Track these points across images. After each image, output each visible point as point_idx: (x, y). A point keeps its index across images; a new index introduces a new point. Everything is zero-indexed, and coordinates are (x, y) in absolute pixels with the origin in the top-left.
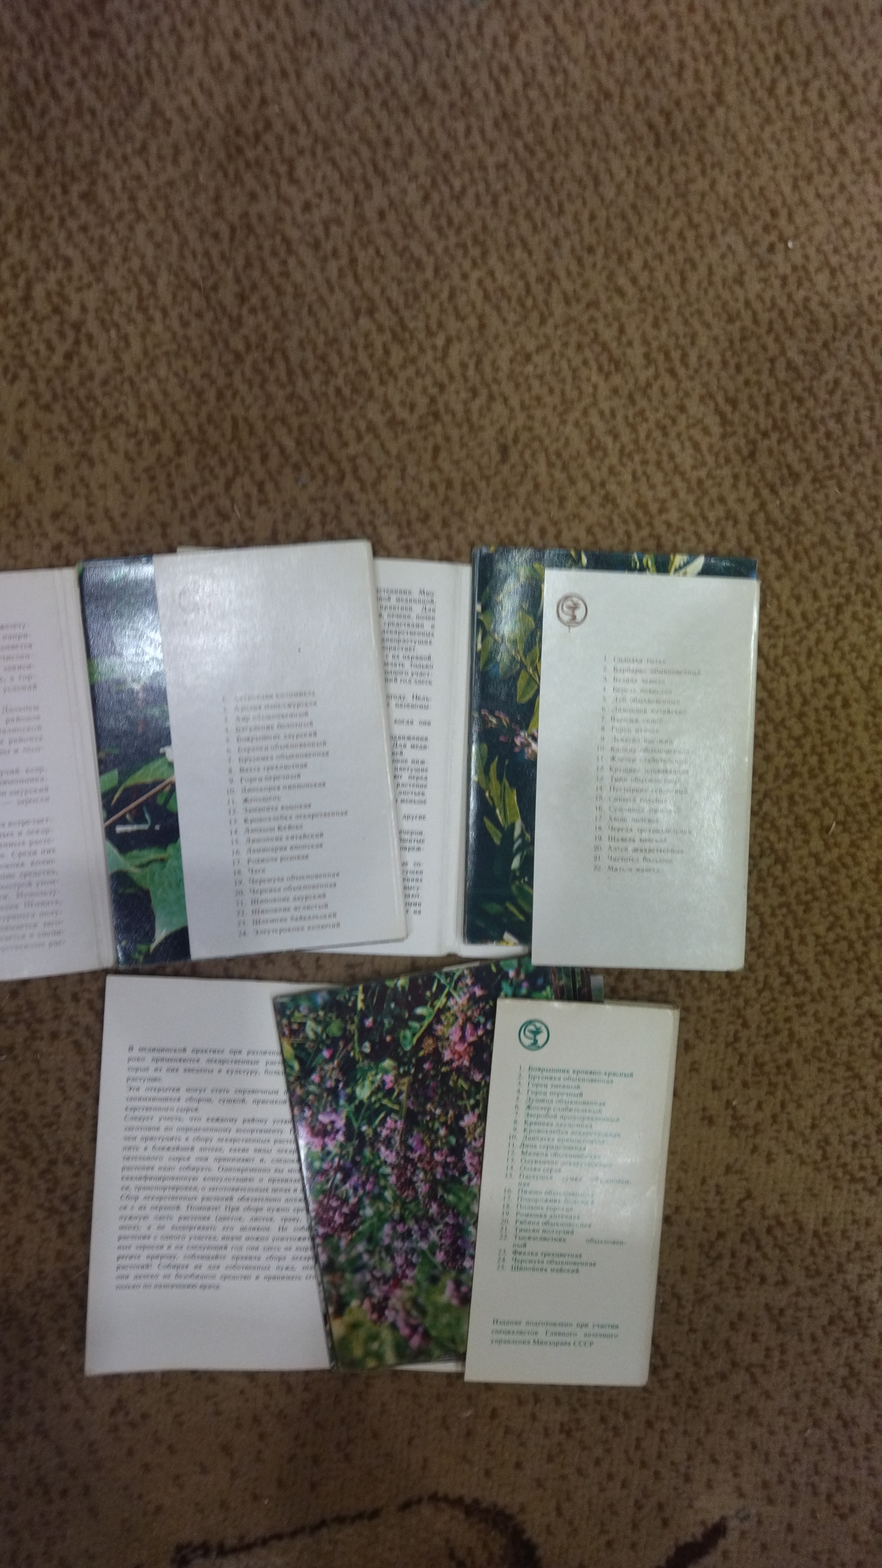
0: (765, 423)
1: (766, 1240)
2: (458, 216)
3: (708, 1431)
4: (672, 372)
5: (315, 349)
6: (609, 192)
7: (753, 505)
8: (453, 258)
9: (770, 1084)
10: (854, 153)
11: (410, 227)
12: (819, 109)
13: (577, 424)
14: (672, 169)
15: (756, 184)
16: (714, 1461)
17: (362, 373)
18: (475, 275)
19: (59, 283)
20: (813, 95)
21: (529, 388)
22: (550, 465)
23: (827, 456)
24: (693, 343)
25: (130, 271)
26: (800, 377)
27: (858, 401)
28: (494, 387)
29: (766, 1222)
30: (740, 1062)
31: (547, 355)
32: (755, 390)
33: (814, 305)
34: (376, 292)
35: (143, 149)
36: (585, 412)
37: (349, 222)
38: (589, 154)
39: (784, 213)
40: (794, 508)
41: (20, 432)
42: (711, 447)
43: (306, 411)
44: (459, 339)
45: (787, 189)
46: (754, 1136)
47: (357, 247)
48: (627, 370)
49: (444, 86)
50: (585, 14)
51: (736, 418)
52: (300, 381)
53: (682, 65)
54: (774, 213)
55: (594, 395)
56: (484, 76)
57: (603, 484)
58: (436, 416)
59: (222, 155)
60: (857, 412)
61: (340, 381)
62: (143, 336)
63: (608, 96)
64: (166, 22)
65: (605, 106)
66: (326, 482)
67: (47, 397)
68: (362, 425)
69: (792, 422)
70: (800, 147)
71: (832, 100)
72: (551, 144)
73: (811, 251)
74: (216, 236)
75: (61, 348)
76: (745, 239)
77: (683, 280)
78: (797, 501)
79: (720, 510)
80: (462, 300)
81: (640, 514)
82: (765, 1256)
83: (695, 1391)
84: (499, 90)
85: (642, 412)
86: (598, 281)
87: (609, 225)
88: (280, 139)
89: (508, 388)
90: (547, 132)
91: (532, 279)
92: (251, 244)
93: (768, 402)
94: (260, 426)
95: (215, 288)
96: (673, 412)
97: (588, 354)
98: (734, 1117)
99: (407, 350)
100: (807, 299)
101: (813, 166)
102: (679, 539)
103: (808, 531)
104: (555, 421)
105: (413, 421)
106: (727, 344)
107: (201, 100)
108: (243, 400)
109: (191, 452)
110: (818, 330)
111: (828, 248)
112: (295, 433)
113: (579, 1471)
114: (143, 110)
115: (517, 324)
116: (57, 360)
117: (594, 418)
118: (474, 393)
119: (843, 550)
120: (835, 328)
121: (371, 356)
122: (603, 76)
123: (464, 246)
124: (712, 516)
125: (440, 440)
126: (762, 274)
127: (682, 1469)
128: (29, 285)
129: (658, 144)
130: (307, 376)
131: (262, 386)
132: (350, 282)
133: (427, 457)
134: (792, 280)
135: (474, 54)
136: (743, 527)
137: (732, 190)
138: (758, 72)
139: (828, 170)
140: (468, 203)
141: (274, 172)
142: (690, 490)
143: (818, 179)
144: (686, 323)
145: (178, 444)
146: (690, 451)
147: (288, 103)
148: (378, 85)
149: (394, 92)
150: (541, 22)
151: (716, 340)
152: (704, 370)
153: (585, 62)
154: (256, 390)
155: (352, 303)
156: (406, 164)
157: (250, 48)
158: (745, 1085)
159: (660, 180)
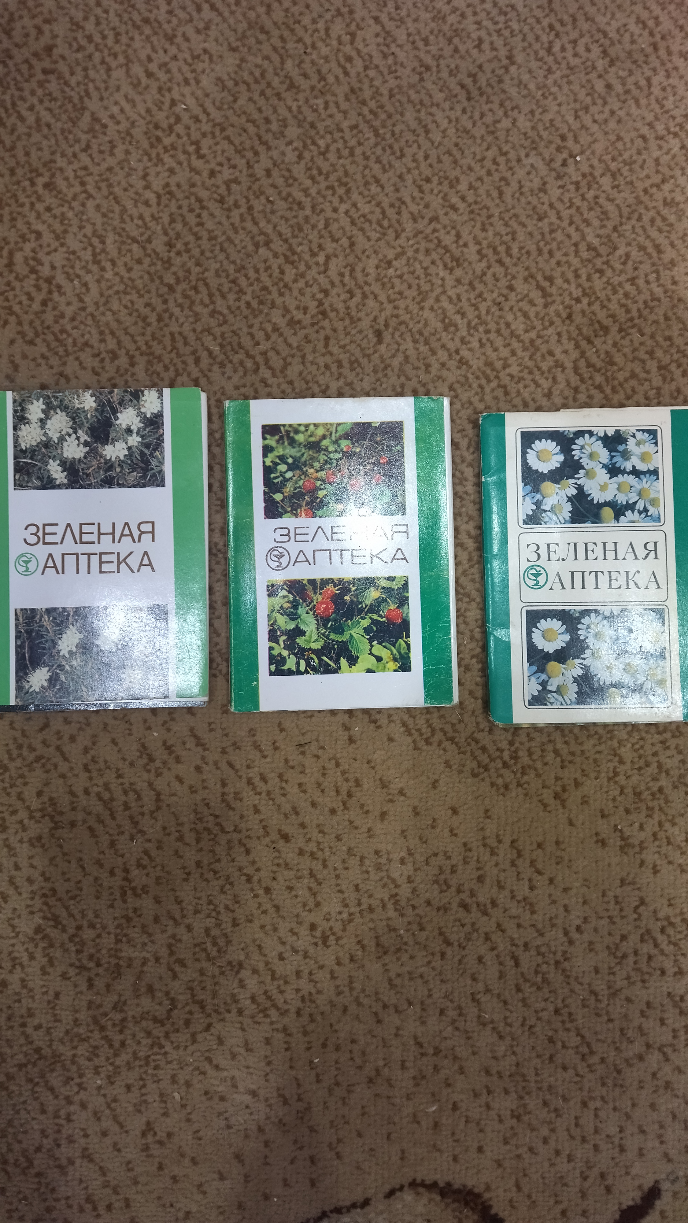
0: (577, 293)
1: (661, 938)
2: (325, 167)
3: (634, 1105)
4: (500, 262)
5: (227, 276)
6: (437, 137)
7: (575, 354)
8: (324, 197)
9: (648, 808)
10: (619, 88)
11: (290, 179)
12: (588, 59)
13: (432, 309)
14: (482, 115)
15: (547, 117)
16: (643, 1132)
17: (265, 288)
18: (343, 207)
19: (33, 250)
20: (581, 49)
21: (393, 287)
22: (416, 341)
23: (628, 311)
24: (514, 239)
25: (85, 236)
26: (599, 255)
27: (646, 267)
28: (366, 288)
29: (659, 924)
30: (622, 793)
31: (403, 261)
32: (565, 268)
33: (601, 201)
34: (269, 229)
35: (88, 147)
36: (437, 300)
37: (244, 179)
38: (419, 111)
39: (570, 136)
40: (607, 353)
41: (12, 362)
42: (537, 314)
43: (225, 322)
44: (336, 256)
45: (571, 119)
46: (640, 853)
47: (252, 197)
48: (466, 264)
49: (305, 76)
50: (404, 13)
51: (554, 290)
52: (219, 301)
53: (480, 40)
54: (563, 138)
55: (442, 286)
56: (334, 65)
57: (457, 352)
58: (324, 313)
59: (145, 145)
60: (646, 276)
61: (248, 297)
62: (98, 281)
63: (428, 68)
64: (97, 57)
65: (426, 76)
66: (245, 374)
67: (30, 334)
68: (269, 327)
69: (597, 289)
70: (576, 87)
71: (596, 51)
72: (389, 108)
73: (595, 162)
74: (147, 203)
75: (39, 297)
76: (544, 159)
77: (501, 194)
78: (609, 347)
79: (550, 362)
80: (334, 227)
81: (488, 371)
82: (662, 952)
83: (619, 1072)
84: (346, 73)
85: (480, 295)
86: (436, 202)
87: (440, 161)
88: (188, 128)
89: (376, 288)
90: (385, 99)
91: (385, 204)
92: (173, 204)
93: (577, 276)
94: (192, 337)
95: (149, 240)
96: (505, 292)
97: (434, 256)
98: (622, 838)
99: (296, 268)
100: (596, 197)
101: (589, 100)
102: (521, 386)
103: (620, 369)
104: (415, 308)
105: (307, 320)
106: (539, 237)
107: (127, 107)
108: (177, 320)
109: (142, 362)
110: (608, 219)
111: (607, 158)
112: (219, 340)
113: (531, 1149)
114: (86, 119)
115: (378, 240)
116: (36, 306)
117: (445, 304)
118: (352, 294)
119: (650, 381)
120: (621, 216)
121: (270, 276)
122: (422, 55)
123: (330, 187)
124: (544, 366)
125: (329, 332)
126: (560, 183)
127: (616, 1141)
128: (11, 254)
129: (469, 99)
130: (224, 297)
131: (190, 308)
132: (249, 225)
133: (320, 345)
134: (584, 184)
135: (325, 51)
136: (570, 372)
137: (529, 124)
138: (537, 38)
139: (599, 101)
140: (332, 156)
141: (185, 152)
142: (525, 349)
143: (593, 109)
144: (506, 225)
145: (132, 357)
146: (521, 319)
147: (191, 102)
148: (257, 82)
149: (269, 85)
150: (372, 22)
151: (531, 234)
152: (524, 257)
153: (408, 47)
154: (187, 311)
155: (252, 238)
156: (282, 134)
157: (160, 67)
158: (627, 811)
159: (474, 124)
